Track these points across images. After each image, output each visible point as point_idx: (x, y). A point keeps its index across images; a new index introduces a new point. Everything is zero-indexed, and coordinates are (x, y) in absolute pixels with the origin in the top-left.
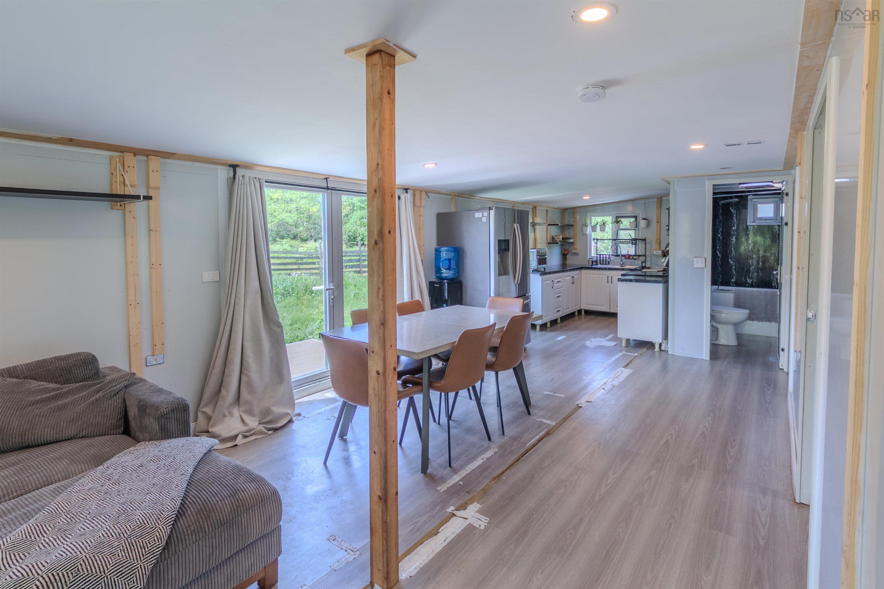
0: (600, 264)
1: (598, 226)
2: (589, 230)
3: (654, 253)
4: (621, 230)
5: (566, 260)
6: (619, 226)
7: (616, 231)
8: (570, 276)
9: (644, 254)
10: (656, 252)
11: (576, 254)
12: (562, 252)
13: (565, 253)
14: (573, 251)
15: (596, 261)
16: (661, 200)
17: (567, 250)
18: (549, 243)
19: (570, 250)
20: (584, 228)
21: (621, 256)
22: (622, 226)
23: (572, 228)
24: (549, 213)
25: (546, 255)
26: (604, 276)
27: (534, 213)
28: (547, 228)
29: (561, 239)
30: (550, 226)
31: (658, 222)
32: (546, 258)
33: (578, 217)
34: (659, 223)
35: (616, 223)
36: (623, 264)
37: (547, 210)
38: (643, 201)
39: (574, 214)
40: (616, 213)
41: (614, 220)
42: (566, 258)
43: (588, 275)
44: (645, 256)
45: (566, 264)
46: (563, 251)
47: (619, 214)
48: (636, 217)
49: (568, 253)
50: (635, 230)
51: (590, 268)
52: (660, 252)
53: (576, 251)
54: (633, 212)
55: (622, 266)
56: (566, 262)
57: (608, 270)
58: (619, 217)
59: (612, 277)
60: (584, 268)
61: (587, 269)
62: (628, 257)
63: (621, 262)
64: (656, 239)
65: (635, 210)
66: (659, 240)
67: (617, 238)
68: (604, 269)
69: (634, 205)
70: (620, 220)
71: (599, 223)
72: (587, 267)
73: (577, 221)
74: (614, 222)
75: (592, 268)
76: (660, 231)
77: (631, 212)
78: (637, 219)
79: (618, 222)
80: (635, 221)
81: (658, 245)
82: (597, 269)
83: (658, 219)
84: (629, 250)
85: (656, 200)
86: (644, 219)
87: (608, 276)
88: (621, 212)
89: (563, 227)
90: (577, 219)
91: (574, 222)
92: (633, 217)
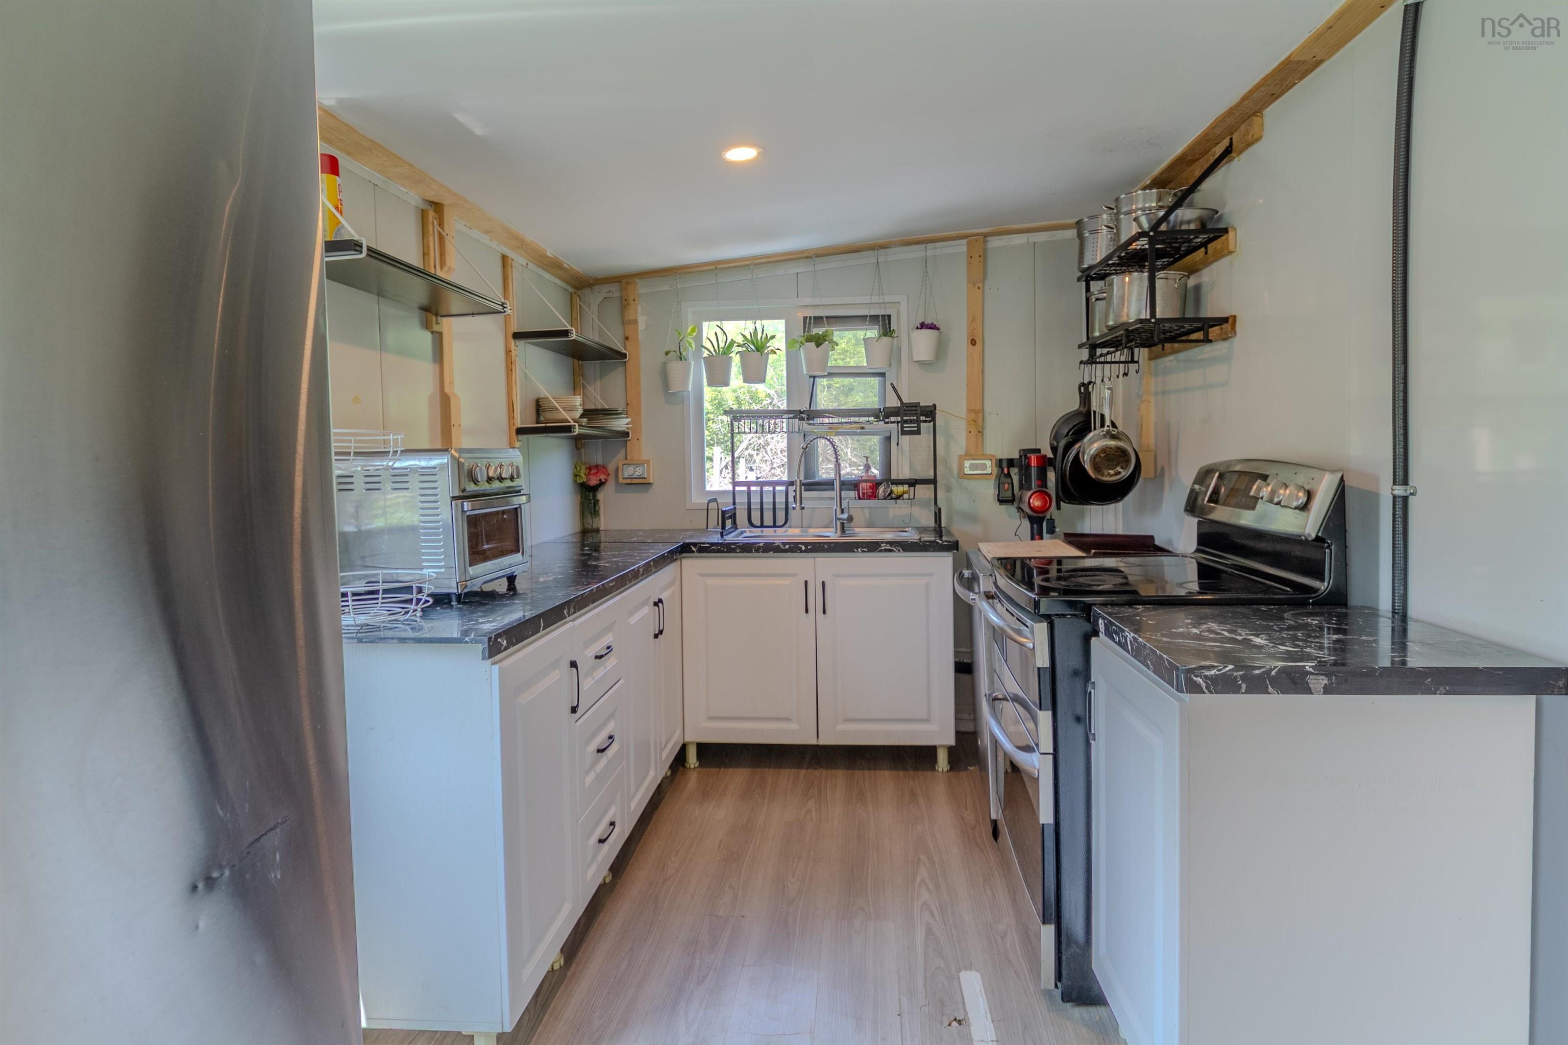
0: (754, 525)
1: (736, 360)
2: (697, 372)
3: (967, 470)
4: (830, 375)
5: (595, 513)
6: (826, 358)
7: (807, 378)
8: (644, 603)
9: (931, 475)
10: (972, 467)
11: (643, 484)
12: (576, 474)
13: (593, 482)
14: (628, 471)
15: (736, 516)
16: (984, 256)
18: (520, 431)
19: (611, 467)
20: (673, 368)
21: (837, 485)
22: (835, 360)
23: (621, 370)
24: (515, 275)
25: (517, 492)
26: (786, 582)
27: (433, 242)
28: (508, 352)
29: (580, 411)
30: (521, 343)
31: (973, 342)
32: (516, 512)
33: (642, 321)
34: (978, 347)
35: (813, 344)
36: (850, 519)
37: (504, 258)
38: (916, 252)
39: (624, 304)
40: (805, 302)
41: (801, 332)
42: (596, 502)
43: (710, 581)
44: (933, 482)
45: (597, 531)
46: (583, 473)
47: (818, 307)
48: (884, 323)
49: (604, 482)
50: (883, 375)
51: (721, 547)
52: (988, 463)
53: (641, 471)
54: (875, 299)
55: (844, 532)
56: (595, 520)
57: (806, 551)
58: (818, 320)
59: (823, 583)
60: (694, 549)
61: (710, 552)
62: (871, 491)
63: (842, 511)
64: (969, 411)
65: (881, 291)
66: (981, 415)
67: (811, 409)
68: (787, 547)
69: (879, 271)
70: (826, 336)
71: (736, 349)
72: (708, 543)
73: (640, 337)
74: (801, 342)
75: (734, 547)
76: (981, 376)
77: (867, 299)
78: (892, 329)
79: (818, 345)
80: (886, 339)
81: (977, 435)
82: (757, 551)
83: (973, 330)
84: (865, 458)
85: (964, 249)
86: (923, 326)
87: (806, 582)
88: (825, 301)
89: (580, 362)
90: (641, 326)
91: (627, 338)
92: (878, 324)
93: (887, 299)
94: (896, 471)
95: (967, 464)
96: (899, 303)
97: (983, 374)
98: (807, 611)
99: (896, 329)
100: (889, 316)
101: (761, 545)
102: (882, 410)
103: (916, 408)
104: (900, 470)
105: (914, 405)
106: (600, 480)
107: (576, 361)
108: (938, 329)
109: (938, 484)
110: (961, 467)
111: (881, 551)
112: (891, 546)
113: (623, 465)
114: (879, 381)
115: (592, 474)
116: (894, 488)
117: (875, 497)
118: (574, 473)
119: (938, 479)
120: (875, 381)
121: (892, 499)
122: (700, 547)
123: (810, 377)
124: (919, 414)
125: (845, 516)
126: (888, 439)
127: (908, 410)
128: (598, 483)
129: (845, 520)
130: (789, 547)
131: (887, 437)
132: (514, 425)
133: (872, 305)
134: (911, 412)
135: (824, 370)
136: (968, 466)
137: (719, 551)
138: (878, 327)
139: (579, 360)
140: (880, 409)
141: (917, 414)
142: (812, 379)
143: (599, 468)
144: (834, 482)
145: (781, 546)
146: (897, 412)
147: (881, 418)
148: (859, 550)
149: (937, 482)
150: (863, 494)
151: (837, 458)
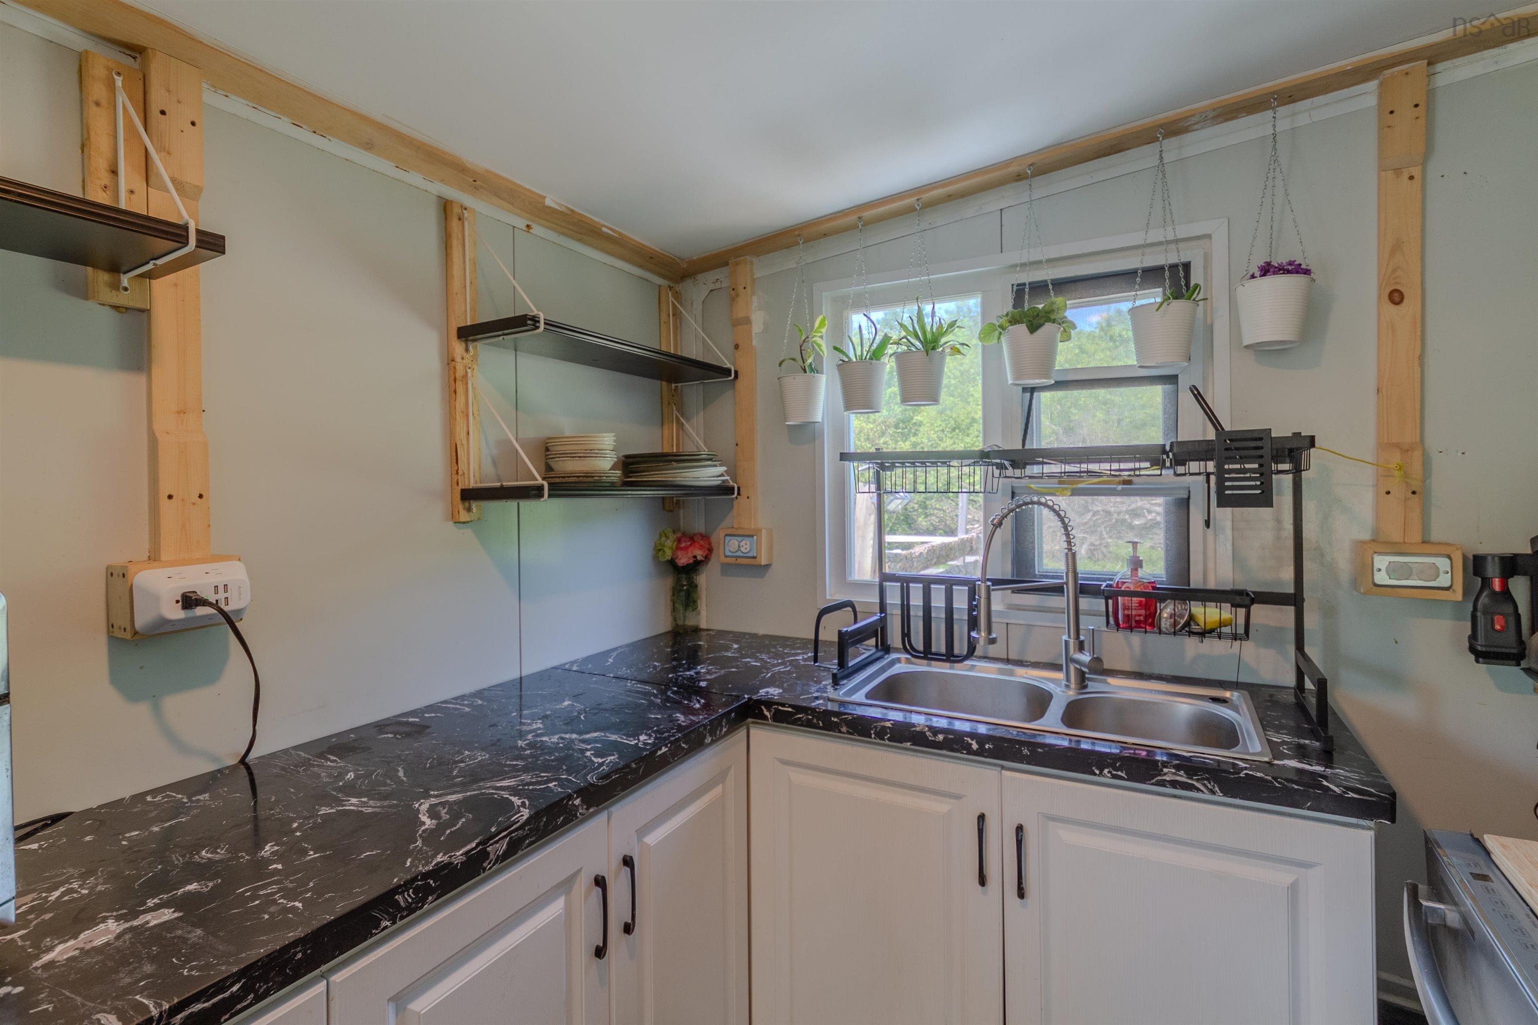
0: (908, 647)
1: (889, 365)
2: (824, 395)
3: (1381, 578)
4: (1060, 385)
5: (689, 604)
7: (1017, 398)
9: (1288, 585)
10: (1396, 571)
11: (752, 567)
12: (658, 550)
13: (683, 560)
14: (733, 546)
15: (878, 631)
16: (1426, 106)
17: (690, 539)
18: (469, 495)
20: (794, 383)
22: (1071, 356)
28: (450, 362)
29: (611, 458)
30: (479, 346)
31: (1396, 297)
34: (1409, 307)
35: (1022, 328)
36: (1097, 665)
37: (445, 207)
38: (1251, 129)
39: (733, 296)
40: (1014, 257)
41: (1008, 306)
42: (693, 587)
44: (1295, 600)
45: (695, 630)
46: (670, 543)
47: (1036, 264)
48: (1176, 277)
49: (701, 561)
50: (1172, 379)
51: (814, 717)
52: (1443, 563)
53: (748, 547)
54: (1155, 236)
55: (1085, 687)
56: (690, 614)
57: (980, 752)
58: (1039, 288)
59: (1020, 829)
60: (767, 713)
61: (795, 722)
62: (1143, 612)
63: (1081, 647)
64: (1384, 446)
65: (1168, 215)
66: (1417, 454)
67: (1026, 447)
68: (941, 737)
69: (1164, 175)
70: (1052, 311)
71: (891, 349)
72: (790, 706)
73: (754, 343)
74: (1001, 327)
75: (836, 720)
76: (1417, 370)
77: (1137, 238)
78: (1192, 284)
79: (1033, 328)
80: (1178, 305)
81: (1406, 500)
82: (881, 734)
83: (1394, 271)
84: (1131, 545)
85: (1371, 101)
86: (1266, 270)
87: (981, 818)
88: (1054, 252)
89: (673, 385)
90: (757, 326)
91: (737, 347)
92: (1161, 284)
93: (1182, 232)
94: (1201, 567)
95: (1381, 562)
96: (1209, 236)
97: (1422, 366)
98: (982, 881)
99: (1201, 283)
100: (1187, 266)
101: (888, 724)
102: (1168, 448)
103: (1259, 444)
104: (1211, 565)
105: (1256, 435)
106: (695, 557)
107: (664, 383)
108: (1307, 272)
109: (1306, 605)
110: (1364, 569)
111: (1162, 783)
112: (1190, 775)
113: (726, 535)
114: (1164, 392)
115: (681, 549)
116: (1197, 609)
117: (1152, 625)
118: (655, 546)
119: (1306, 595)
120: (1157, 392)
121: (1191, 633)
122: (777, 710)
123: (1025, 390)
124: (1268, 457)
125: (1086, 658)
126: (1184, 504)
127: (1237, 449)
128: (691, 561)
129: (1085, 666)
130: (944, 738)
131: (1182, 499)
132: (458, 484)
133: (1147, 250)
134: (1245, 453)
135: (1047, 376)
136: (1383, 568)
137: (809, 724)
138: (1161, 289)
139: (669, 381)
140: (1164, 446)
141: (1261, 457)
142: (1028, 395)
143: (696, 539)
144: (1063, 587)
145: (928, 734)
146: (1207, 451)
147: (1168, 464)
148: (1106, 771)
149: (1303, 600)
150: (1128, 618)
151: (1069, 543)
